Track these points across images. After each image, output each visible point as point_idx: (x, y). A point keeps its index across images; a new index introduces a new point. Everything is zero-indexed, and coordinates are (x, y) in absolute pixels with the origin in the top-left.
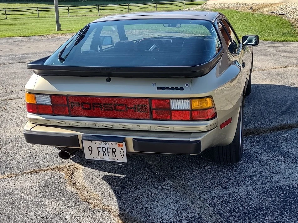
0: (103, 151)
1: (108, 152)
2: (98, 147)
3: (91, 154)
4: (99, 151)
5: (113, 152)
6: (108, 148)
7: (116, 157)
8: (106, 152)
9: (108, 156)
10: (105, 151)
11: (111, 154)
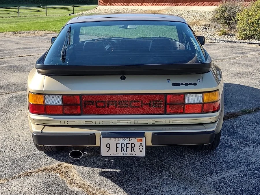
0: (122, 147)
1: (127, 148)
2: (116, 144)
3: (108, 151)
4: (117, 148)
5: (132, 147)
6: (127, 144)
7: (134, 152)
8: (125, 148)
9: (126, 151)
10: (123, 147)
11: (129, 149)
